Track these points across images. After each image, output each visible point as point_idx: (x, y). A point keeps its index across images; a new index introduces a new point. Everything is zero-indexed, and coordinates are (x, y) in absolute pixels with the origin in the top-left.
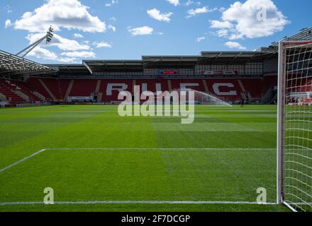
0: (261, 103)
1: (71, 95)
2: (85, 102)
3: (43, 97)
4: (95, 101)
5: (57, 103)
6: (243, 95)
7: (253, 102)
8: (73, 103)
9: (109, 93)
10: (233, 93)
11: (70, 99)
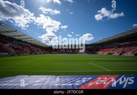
0: (91, 54)
1: (54, 52)
2: (56, 53)
3: (48, 52)
4: (58, 53)
5: (51, 53)
6: (88, 52)
7: (90, 54)
8: (54, 53)
9: (61, 51)
10: (86, 52)
11: (53, 52)
